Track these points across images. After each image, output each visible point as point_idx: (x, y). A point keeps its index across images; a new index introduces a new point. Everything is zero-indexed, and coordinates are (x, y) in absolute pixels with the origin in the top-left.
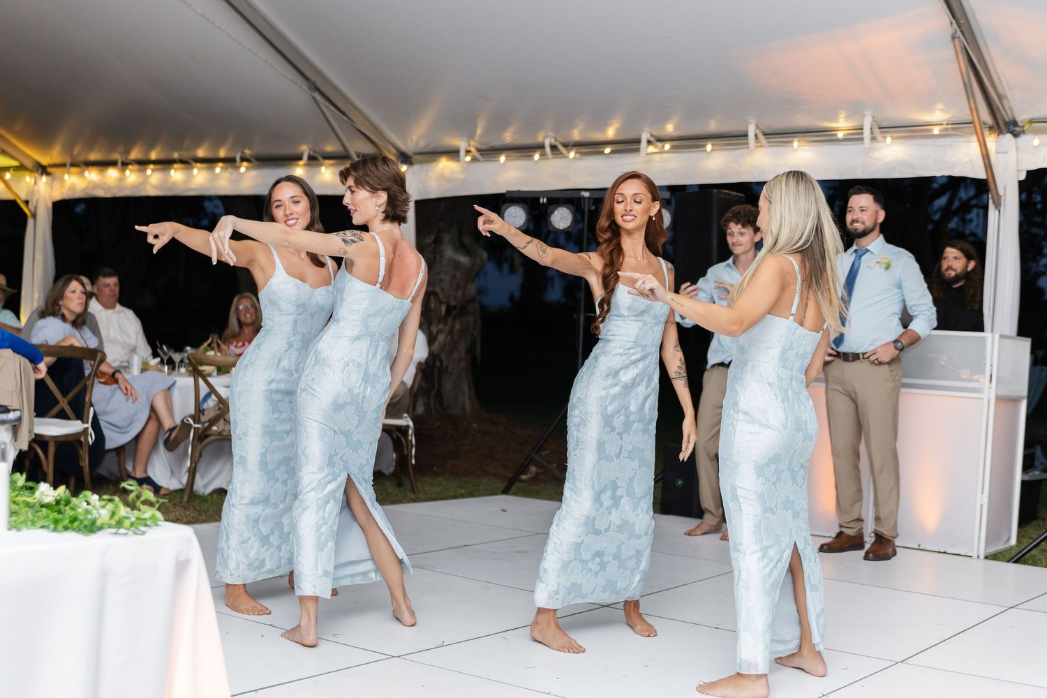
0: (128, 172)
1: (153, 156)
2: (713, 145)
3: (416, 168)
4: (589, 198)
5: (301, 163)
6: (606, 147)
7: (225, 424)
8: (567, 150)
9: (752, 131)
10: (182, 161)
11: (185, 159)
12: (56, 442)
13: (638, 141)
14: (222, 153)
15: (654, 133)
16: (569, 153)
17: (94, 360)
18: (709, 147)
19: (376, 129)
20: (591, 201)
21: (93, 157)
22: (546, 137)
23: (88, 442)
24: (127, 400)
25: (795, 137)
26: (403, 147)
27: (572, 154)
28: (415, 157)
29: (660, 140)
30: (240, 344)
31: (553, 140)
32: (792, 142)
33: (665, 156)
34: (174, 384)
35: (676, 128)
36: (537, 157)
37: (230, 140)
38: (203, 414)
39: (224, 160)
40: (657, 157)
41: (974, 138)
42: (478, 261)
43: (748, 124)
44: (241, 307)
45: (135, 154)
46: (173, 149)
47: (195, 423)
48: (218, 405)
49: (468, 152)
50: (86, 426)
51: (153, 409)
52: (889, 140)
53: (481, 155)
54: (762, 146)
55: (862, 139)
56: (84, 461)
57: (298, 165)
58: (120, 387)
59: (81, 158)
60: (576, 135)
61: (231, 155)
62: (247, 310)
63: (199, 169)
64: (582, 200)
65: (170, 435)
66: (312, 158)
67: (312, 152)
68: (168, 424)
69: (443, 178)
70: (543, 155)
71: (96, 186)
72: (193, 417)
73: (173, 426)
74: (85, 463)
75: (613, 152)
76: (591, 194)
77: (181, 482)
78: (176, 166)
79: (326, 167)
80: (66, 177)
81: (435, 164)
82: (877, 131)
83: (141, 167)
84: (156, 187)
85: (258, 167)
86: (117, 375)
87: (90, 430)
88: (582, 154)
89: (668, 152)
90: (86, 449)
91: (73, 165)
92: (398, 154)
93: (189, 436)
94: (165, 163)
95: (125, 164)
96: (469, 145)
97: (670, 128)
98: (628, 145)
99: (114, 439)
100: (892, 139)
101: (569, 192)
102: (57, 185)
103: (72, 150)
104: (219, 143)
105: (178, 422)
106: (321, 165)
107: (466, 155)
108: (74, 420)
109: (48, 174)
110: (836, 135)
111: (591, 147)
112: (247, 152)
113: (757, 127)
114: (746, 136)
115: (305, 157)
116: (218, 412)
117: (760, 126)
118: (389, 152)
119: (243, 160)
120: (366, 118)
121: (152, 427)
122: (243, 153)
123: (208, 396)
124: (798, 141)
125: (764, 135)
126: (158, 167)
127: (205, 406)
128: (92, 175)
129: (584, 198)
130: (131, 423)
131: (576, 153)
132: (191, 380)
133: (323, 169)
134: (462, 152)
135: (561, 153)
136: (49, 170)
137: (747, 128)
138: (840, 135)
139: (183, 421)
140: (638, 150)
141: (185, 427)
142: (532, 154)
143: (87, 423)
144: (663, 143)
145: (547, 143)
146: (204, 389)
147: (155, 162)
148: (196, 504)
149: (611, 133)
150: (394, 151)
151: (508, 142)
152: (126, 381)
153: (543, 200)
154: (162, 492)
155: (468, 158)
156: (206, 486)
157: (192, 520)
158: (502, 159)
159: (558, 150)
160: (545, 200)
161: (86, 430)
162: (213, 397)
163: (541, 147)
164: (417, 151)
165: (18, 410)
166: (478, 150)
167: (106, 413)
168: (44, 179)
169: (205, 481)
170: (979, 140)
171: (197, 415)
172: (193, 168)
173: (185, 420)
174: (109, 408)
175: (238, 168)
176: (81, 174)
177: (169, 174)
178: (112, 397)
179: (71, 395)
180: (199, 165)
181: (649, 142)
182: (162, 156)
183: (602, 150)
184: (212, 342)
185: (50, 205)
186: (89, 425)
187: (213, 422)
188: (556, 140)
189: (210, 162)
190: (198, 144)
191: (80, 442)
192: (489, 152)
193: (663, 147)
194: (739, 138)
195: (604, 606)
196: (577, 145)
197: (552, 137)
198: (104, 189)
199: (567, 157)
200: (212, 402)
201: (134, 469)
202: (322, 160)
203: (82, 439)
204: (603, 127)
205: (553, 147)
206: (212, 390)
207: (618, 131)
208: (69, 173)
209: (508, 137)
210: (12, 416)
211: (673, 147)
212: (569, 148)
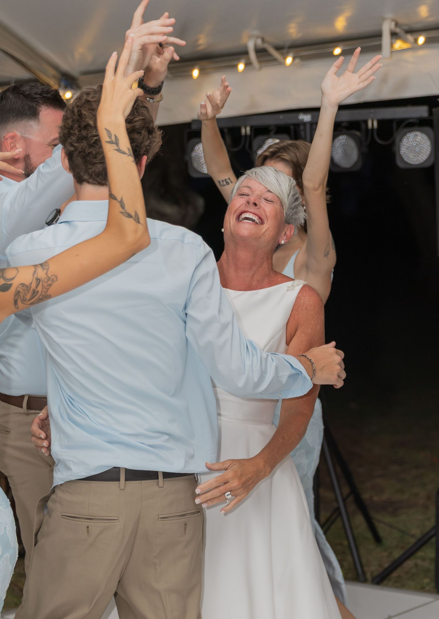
4: (311, 123)
6: (336, 46)
8: (282, 54)
13: (379, 35)
15: (401, 21)
16: (285, 58)
22: (248, 37)
26: (65, 67)
27: (289, 60)
28: (82, 79)
29: (410, 31)
31: (259, 42)
33: (422, 53)
36: (241, 67)
40: (409, 56)
60: (292, 32)
64: (302, 127)
70: (248, 64)
75: (346, 52)
76: (312, 117)
88: (304, 58)
89: (423, 48)
92: (58, 75)
97: (424, 12)
98: (365, 41)
101: (281, 116)
111: (315, 48)
118: (46, 74)
129: (304, 124)
131: (294, 58)
135: (275, 60)
140: (378, 48)
142: (234, 63)
145: (251, 46)
149: (340, 26)
150: (52, 72)
151: (201, 48)
153: (246, 131)
158: (196, 73)
159: (270, 55)
160: (248, 129)
163: (245, 52)
164: (83, 69)
181: (394, 35)
183: (331, 51)
188: (263, 40)
192: (177, 65)
193: (416, 40)
196: (295, 46)
197: (258, 37)
199: (283, 64)
204: (330, 18)
205: (262, 52)
207: (350, 21)
209: (202, 41)
211: (428, 41)
212: (285, 51)
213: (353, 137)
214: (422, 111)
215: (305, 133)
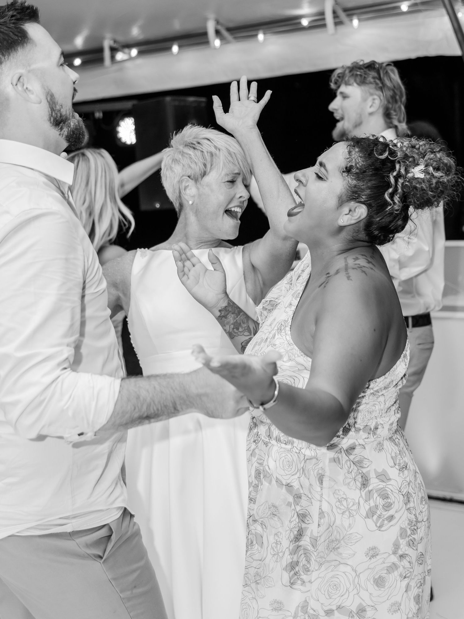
2: (178, 47)
6: (76, 59)
9: (211, 28)
13: (101, 51)
18: (175, 49)
25: (259, 30)
29: (127, 46)
32: (256, 35)
33: (136, 62)
35: (143, 28)
41: (444, 11)
43: (206, 20)
52: (355, 22)
54: (228, 42)
55: (324, 26)
75: (84, 63)
82: (342, 15)
97: (135, 32)
100: (360, 20)
110: (300, 23)
113: (218, 22)
114: (205, 34)
117: (221, 21)
124: (264, 34)
125: (228, 30)
137: (204, 25)
138: (305, 22)
144: (128, 49)
149: (79, 43)
170: (448, 14)
181: (114, 49)
183: (72, 62)
193: (129, 54)
204: (72, 37)
211: (140, 53)
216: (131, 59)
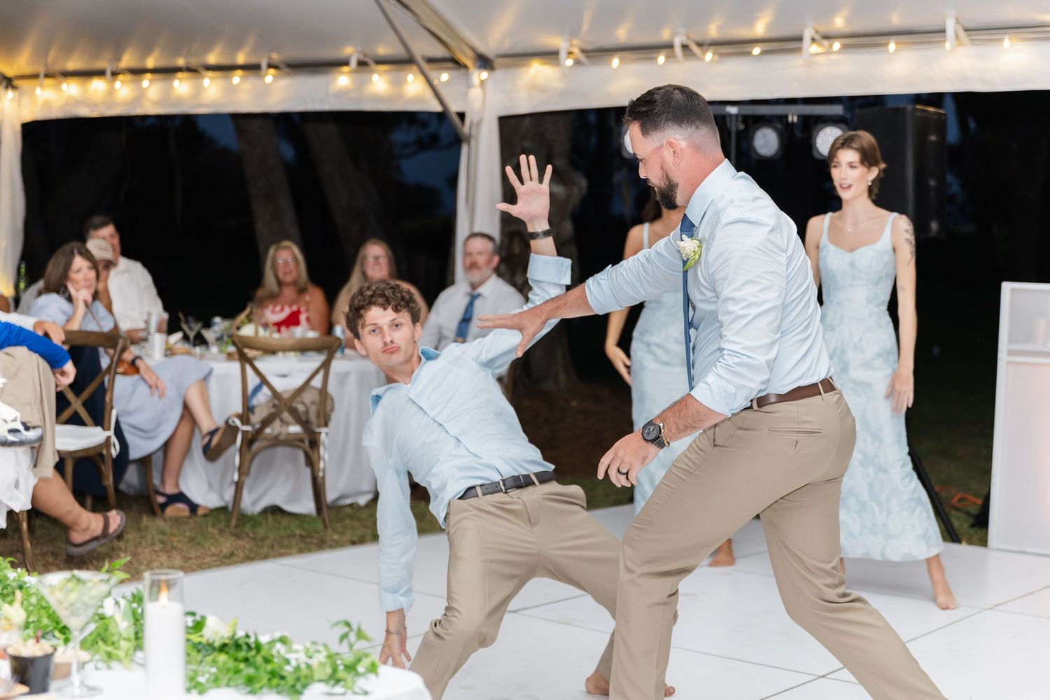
0: (118, 84)
1: (150, 63)
2: (897, 44)
3: (499, 74)
4: (737, 116)
5: (345, 69)
6: (755, 47)
7: (281, 426)
8: (702, 50)
9: (950, 25)
10: (190, 70)
11: (194, 68)
12: (74, 458)
13: (800, 39)
14: (241, 59)
15: (819, 29)
16: (705, 54)
17: (114, 347)
18: (892, 46)
19: (448, 26)
20: (740, 119)
21: (72, 65)
22: (674, 34)
23: (111, 455)
24: (152, 394)
25: (1005, 33)
26: (482, 49)
27: (709, 56)
28: (498, 62)
29: (826, 37)
30: (278, 308)
31: (684, 38)
32: (1002, 40)
33: (833, 57)
34: (210, 373)
35: (848, 21)
36: (661, 59)
37: (251, 41)
38: (253, 413)
39: (245, 67)
40: (822, 59)
42: (576, 190)
43: (946, 16)
44: (280, 261)
45: (127, 61)
46: (177, 53)
47: (243, 423)
48: (271, 400)
49: (570, 53)
50: (108, 433)
51: (186, 407)
53: (587, 57)
54: (962, 45)
56: (108, 479)
57: (342, 73)
58: (143, 379)
59: (57, 67)
60: (713, 32)
61: (253, 60)
62: (286, 264)
63: (211, 79)
64: (728, 119)
65: (210, 440)
66: (362, 64)
67: (362, 57)
68: (206, 425)
69: (535, 87)
70: (671, 57)
71: (78, 102)
72: (240, 417)
73: (212, 428)
74: (109, 481)
75: (764, 53)
76: (739, 110)
77: (222, 497)
78: (180, 75)
79: (379, 74)
80: (38, 91)
81: (525, 69)
83: (135, 77)
84: (156, 103)
85: (288, 75)
86: (138, 362)
87: (114, 440)
88: (721, 55)
89: (835, 53)
90: (110, 463)
91: (47, 76)
92: (474, 56)
93: (234, 441)
94: (167, 72)
95: (115, 74)
96: (572, 45)
97: (839, 23)
98: (785, 43)
99: (139, 448)
102: (25, 101)
103: (46, 57)
104: (236, 45)
105: (220, 423)
106: (373, 72)
107: (568, 57)
108: (91, 426)
109: (14, 88)
111: (734, 47)
112: (275, 57)
113: (957, 21)
114: (943, 31)
115: (353, 63)
116: (273, 410)
117: (961, 19)
118: (465, 54)
119: (270, 66)
120: (435, 12)
121: (185, 429)
122: (270, 58)
123: (257, 389)
124: (1010, 39)
125: (966, 30)
126: (157, 76)
127: (255, 402)
128: (71, 88)
129: (731, 115)
130: (159, 424)
131: (714, 54)
132: (235, 366)
133: (375, 77)
134: (563, 54)
135: (696, 55)
136: (16, 83)
137: (945, 22)
139: (227, 422)
140: (799, 50)
141: (231, 430)
142: (654, 55)
143: (109, 429)
144: (831, 41)
146: (253, 381)
147: (154, 71)
148: (247, 528)
149: (760, 28)
150: (470, 53)
151: (621, 40)
152: (148, 369)
154: (200, 512)
155: (569, 62)
156: (254, 503)
157: (252, 555)
158: (615, 62)
159: (691, 50)
161: (108, 438)
162: (265, 390)
163: (669, 46)
164: (501, 51)
165: (39, 427)
166: (583, 51)
167: (128, 413)
168: (10, 94)
169: (254, 496)
171: (245, 414)
172: (203, 77)
173: (230, 422)
174: (131, 407)
175: (262, 77)
176: (58, 87)
177: (172, 86)
178: (133, 392)
179: (86, 394)
180: (210, 74)
181: (813, 40)
182: (163, 63)
183: (748, 50)
184: (251, 313)
185: (19, 128)
186: (111, 433)
187: (266, 422)
188: (688, 38)
189: (225, 69)
190: (208, 46)
191: (101, 455)
192: (597, 53)
193: (831, 46)
194: (932, 34)
195: (820, 677)
196: (715, 44)
197: (684, 35)
198: (88, 106)
199: (704, 59)
200: (264, 395)
201: (163, 482)
202: (374, 66)
203: (104, 452)
204: (750, 21)
205: (685, 47)
206: (264, 381)
207: (770, 26)
208: (42, 86)
209: (622, 35)
210: (32, 435)
211: (844, 46)
212: (704, 48)
213: (775, 129)
214: (838, 110)
215: (731, 124)
216: (829, 52)
